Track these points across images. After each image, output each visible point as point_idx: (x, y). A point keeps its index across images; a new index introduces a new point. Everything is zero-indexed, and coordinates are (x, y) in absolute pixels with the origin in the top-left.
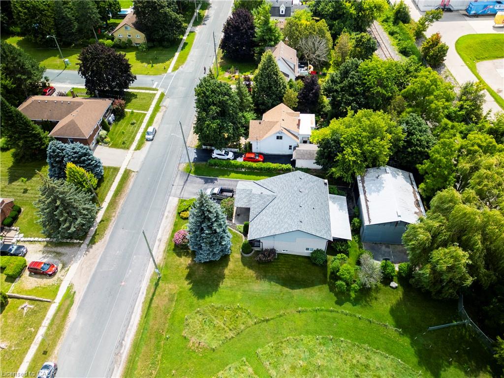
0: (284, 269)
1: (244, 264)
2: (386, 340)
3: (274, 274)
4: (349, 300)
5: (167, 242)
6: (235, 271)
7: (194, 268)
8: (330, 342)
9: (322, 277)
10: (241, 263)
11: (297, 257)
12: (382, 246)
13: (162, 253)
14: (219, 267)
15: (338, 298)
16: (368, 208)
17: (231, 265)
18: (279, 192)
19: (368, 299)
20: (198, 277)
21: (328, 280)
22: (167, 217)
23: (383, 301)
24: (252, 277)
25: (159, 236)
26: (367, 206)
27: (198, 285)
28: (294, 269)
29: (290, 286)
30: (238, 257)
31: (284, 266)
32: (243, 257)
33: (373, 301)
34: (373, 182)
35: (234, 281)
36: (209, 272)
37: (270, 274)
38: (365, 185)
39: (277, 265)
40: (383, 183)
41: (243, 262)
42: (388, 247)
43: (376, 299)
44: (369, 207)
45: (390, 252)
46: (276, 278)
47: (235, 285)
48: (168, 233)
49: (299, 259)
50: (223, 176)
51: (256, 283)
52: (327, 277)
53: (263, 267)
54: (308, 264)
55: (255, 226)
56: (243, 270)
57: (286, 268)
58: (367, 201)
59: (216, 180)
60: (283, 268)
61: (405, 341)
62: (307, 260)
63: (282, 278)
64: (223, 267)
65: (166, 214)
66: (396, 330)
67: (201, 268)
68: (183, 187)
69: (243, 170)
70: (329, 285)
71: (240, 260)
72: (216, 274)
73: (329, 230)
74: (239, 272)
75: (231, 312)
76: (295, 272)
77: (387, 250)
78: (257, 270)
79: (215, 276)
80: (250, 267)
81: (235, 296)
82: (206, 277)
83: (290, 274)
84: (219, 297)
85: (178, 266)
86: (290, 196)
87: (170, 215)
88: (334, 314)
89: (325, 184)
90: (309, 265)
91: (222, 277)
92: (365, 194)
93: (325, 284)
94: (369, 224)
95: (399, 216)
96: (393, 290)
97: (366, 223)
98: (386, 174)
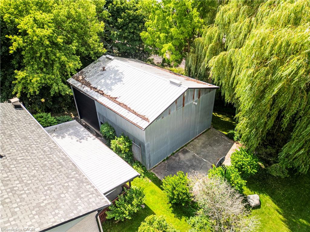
12: (177, 155)
16: (125, 107)
26: (120, 104)
34: (102, 76)
38: (92, 86)
40: (118, 70)
42: (185, 152)
45: (194, 156)
58: (114, 99)
73: (82, 181)
77: (188, 156)
89: (17, 107)
92: (103, 94)
94: (147, 124)
95: (180, 85)
96: (262, 209)
97: (144, 124)
98: (112, 61)
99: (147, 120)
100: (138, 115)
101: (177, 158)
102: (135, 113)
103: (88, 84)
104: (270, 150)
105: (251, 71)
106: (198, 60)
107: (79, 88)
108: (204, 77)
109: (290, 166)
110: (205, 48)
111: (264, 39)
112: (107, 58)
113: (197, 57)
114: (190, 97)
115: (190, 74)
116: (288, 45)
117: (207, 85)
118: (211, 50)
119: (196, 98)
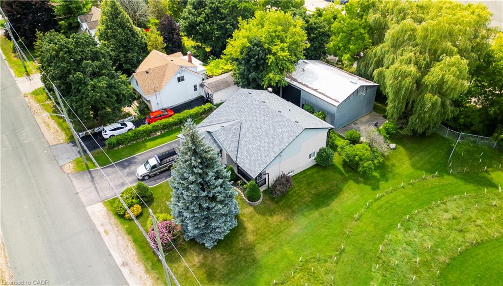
0: (304, 191)
1: (263, 214)
2: (438, 189)
3: (299, 204)
4: (378, 180)
5: (138, 258)
6: (259, 229)
7: (208, 262)
8: (410, 222)
9: (340, 177)
10: (258, 216)
11: (304, 173)
13: (145, 276)
14: (237, 237)
15: (370, 185)
17: (249, 226)
18: (240, 117)
19: (390, 170)
20: (221, 269)
21: (347, 175)
22: (106, 232)
23: (399, 164)
24: (281, 222)
25: (119, 261)
26: (320, 93)
27: (232, 279)
28: (313, 185)
29: (323, 204)
30: (250, 211)
31: (302, 189)
32: (255, 208)
33: (394, 168)
34: (304, 75)
35: (268, 242)
36: (231, 253)
37: (296, 206)
38: (298, 81)
39: (295, 192)
40: (314, 72)
41: (259, 213)
43: (393, 165)
44: (324, 93)
46: (304, 206)
47: (273, 244)
48: (130, 248)
49: (308, 173)
50: (138, 151)
51: (290, 226)
52: (344, 174)
53: (284, 204)
54: (319, 172)
55: (248, 161)
56: (267, 222)
57: (305, 189)
58: (316, 90)
59: (134, 158)
60: (302, 191)
61: (448, 180)
62: (314, 170)
63: (310, 201)
64: (241, 235)
65: (101, 230)
66: (432, 177)
67: (218, 255)
68: (96, 188)
69: (158, 134)
70: (352, 179)
71: (254, 213)
72: (240, 249)
74: (265, 228)
75: (301, 273)
76: (316, 188)
78: (281, 211)
79: (242, 251)
80: (272, 213)
81: (285, 256)
82: (232, 261)
83: (313, 192)
84: (271, 270)
85: (186, 275)
86: (258, 111)
87: (109, 227)
88: (384, 200)
90: (321, 173)
91: (250, 248)
92: (308, 87)
93: (348, 181)
94: (338, 104)
95: (356, 83)
96: (397, 150)
97: (337, 104)
98: (308, 65)
99: (338, 102)
100: (333, 99)
101: (351, 127)
102: (331, 98)
103: (295, 80)
104: (403, 121)
105: (391, 82)
106: (367, 66)
107: (290, 82)
108: (370, 78)
109: (412, 129)
110: (372, 59)
111: (396, 69)
112: (304, 62)
113: (366, 64)
114: (361, 91)
115: (360, 74)
116: (405, 72)
117: (372, 84)
118: (376, 61)
119: (364, 91)
